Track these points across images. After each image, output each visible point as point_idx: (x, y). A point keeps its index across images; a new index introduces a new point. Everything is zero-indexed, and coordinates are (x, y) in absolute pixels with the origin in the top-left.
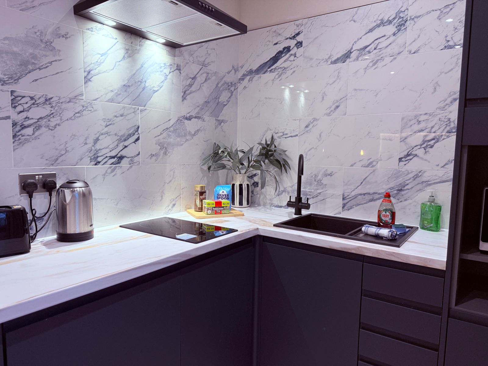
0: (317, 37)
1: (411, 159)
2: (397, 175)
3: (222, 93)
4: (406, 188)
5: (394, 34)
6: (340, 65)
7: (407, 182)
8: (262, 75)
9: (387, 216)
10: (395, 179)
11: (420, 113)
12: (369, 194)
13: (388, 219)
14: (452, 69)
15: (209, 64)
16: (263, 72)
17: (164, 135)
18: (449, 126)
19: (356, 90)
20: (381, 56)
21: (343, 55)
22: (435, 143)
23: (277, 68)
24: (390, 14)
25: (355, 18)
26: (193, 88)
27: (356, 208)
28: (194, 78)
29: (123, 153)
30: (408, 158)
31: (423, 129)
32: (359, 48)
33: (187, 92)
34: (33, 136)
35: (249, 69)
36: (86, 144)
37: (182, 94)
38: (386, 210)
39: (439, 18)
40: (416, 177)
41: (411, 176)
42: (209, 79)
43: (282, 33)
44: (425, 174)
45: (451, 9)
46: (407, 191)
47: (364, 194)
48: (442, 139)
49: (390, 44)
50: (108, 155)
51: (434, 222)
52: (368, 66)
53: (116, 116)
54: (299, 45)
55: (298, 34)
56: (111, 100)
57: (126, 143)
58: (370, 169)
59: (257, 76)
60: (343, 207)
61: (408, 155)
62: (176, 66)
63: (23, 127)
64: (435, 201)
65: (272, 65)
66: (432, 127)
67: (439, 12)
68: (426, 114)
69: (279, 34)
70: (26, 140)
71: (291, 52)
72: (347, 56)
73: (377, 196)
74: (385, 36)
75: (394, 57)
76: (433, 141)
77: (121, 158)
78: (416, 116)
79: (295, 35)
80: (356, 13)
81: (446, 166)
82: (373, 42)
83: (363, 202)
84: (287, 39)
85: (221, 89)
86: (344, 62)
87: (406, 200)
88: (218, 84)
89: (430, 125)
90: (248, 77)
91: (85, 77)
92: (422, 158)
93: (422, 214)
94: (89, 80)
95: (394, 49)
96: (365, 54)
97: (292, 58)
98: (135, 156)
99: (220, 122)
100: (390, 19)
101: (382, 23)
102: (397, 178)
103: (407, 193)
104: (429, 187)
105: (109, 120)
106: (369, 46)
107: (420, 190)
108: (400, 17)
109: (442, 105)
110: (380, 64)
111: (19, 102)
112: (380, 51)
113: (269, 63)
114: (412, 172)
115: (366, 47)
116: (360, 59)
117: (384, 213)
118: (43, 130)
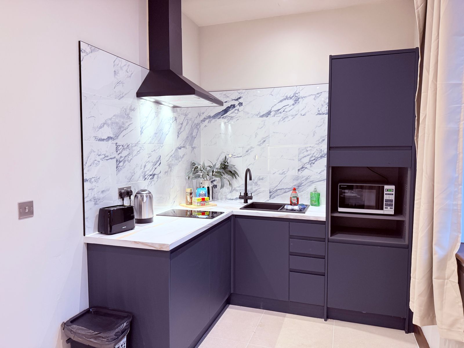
0: (252, 101)
1: (304, 170)
2: (297, 178)
3: (194, 130)
4: (302, 185)
5: (293, 105)
6: (265, 118)
7: (303, 182)
8: (217, 120)
9: (295, 200)
10: (296, 180)
11: (307, 146)
12: (284, 189)
13: (295, 201)
14: (321, 125)
15: (188, 114)
16: (218, 118)
17: (170, 160)
18: (322, 153)
19: (274, 132)
20: (287, 115)
21: (266, 113)
22: (315, 162)
23: (227, 116)
24: (291, 94)
25: (272, 93)
26: (182, 130)
27: (277, 197)
28: (182, 124)
29: (155, 172)
30: (303, 169)
31: (309, 154)
32: (275, 110)
33: (179, 133)
34: (123, 166)
35: (208, 115)
36: (141, 169)
37: (177, 134)
38: (294, 197)
39: (315, 99)
40: (307, 179)
41: (304, 178)
42: (188, 123)
43: (230, 96)
44: (311, 178)
45: (320, 95)
46: (303, 186)
47: (281, 189)
48: (318, 159)
49: (291, 110)
50: (149, 174)
51: (317, 202)
52: (280, 120)
53: (152, 152)
54: (240, 105)
55: (240, 98)
56: (150, 143)
57: (156, 166)
58: (283, 176)
59: (214, 120)
60: (270, 197)
61: (302, 168)
62: (175, 118)
63: (120, 162)
64: (317, 191)
65: (224, 114)
66: (313, 154)
67: (314, 96)
68: (310, 147)
69: (228, 97)
70: (121, 169)
71: (235, 108)
72: (269, 113)
73: (287, 190)
74: (288, 105)
75: (294, 116)
76: (314, 161)
77: (154, 175)
78: (305, 148)
79: (238, 98)
80: (273, 91)
81: (321, 173)
82: (283, 107)
83: (281, 194)
84: (233, 100)
85: (193, 128)
86: (267, 117)
87: (302, 191)
88: (192, 125)
89: (312, 152)
90: (208, 120)
91: (141, 131)
92: (309, 169)
93: (311, 198)
94: (142, 133)
95: (293, 112)
96: (278, 114)
97: (236, 111)
98: (159, 174)
99: (193, 148)
100: (291, 96)
101: (287, 98)
102: (298, 180)
103: (303, 187)
104: (313, 184)
105: (150, 154)
106: (280, 109)
107: (309, 185)
108: (296, 96)
109: (318, 142)
110: (286, 120)
111: (118, 149)
112: (286, 113)
113: (221, 113)
114: (305, 176)
115: (279, 110)
116: (276, 116)
117: (293, 198)
118: (127, 162)
